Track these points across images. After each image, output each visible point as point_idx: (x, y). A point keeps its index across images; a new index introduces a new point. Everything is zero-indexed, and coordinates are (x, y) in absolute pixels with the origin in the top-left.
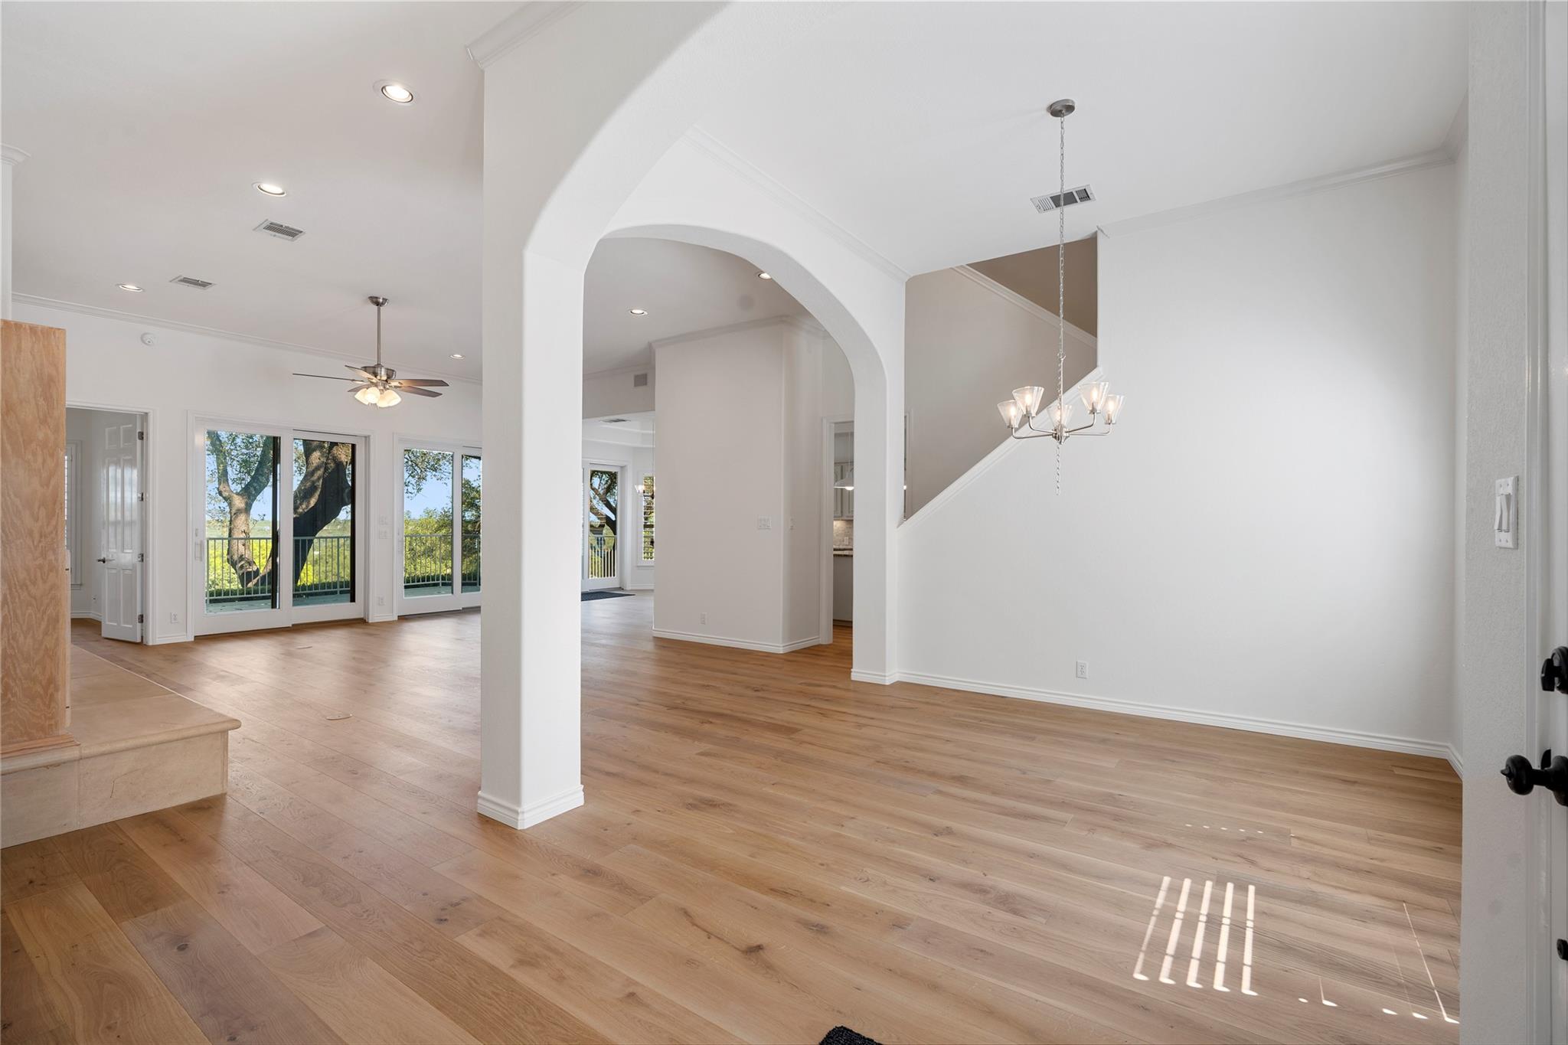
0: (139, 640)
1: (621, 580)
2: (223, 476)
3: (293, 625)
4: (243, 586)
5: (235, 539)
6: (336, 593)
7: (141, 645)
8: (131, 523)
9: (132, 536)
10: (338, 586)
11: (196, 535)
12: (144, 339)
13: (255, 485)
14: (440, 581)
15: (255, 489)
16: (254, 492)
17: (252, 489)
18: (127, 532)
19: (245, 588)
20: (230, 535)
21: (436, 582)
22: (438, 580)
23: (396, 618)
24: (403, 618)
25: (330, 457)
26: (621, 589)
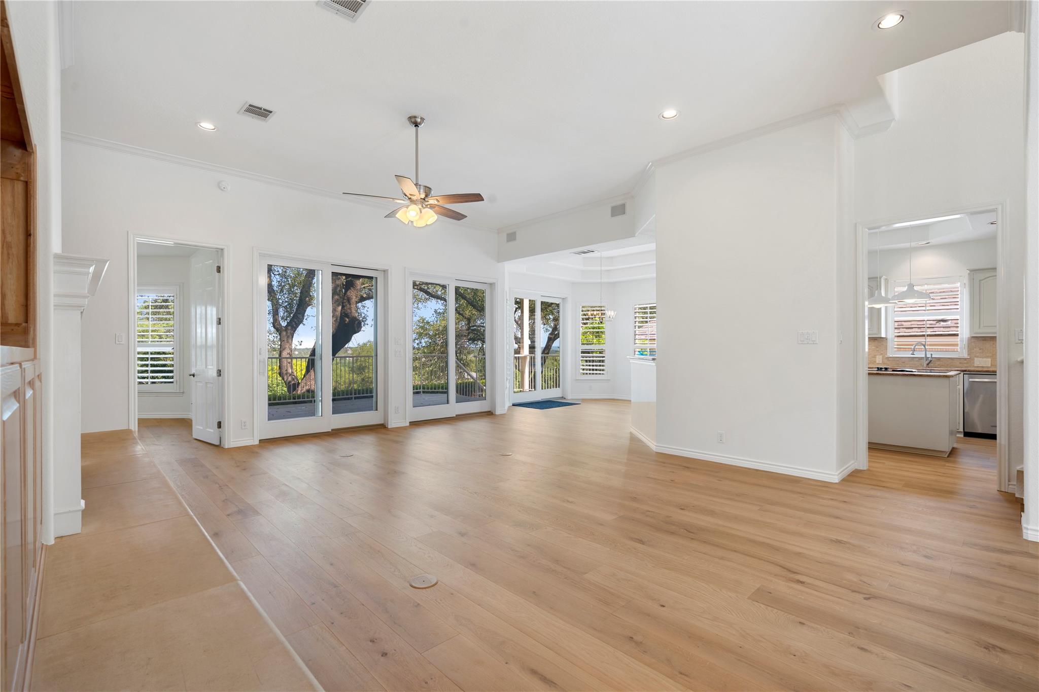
0: (217, 443)
1: (563, 391)
2: (275, 313)
3: (332, 430)
4: (290, 393)
5: (284, 358)
6: (352, 398)
7: (218, 447)
8: (212, 347)
9: (212, 356)
10: (353, 394)
11: (260, 354)
12: (221, 185)
13: (295, 320)
14: (421, 390)
15: (296, 324)
16: (295, 326)
17: (294, 323)
18: (209, 353)
19: (291, 394)
20: (280, 355)
21: (418, 390)
22: (420, 389)
23: (408, 424)
24: (415, 424)
25: (346, 298)
26: (563, 398)
